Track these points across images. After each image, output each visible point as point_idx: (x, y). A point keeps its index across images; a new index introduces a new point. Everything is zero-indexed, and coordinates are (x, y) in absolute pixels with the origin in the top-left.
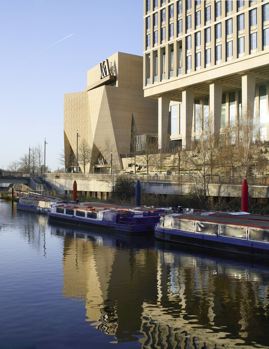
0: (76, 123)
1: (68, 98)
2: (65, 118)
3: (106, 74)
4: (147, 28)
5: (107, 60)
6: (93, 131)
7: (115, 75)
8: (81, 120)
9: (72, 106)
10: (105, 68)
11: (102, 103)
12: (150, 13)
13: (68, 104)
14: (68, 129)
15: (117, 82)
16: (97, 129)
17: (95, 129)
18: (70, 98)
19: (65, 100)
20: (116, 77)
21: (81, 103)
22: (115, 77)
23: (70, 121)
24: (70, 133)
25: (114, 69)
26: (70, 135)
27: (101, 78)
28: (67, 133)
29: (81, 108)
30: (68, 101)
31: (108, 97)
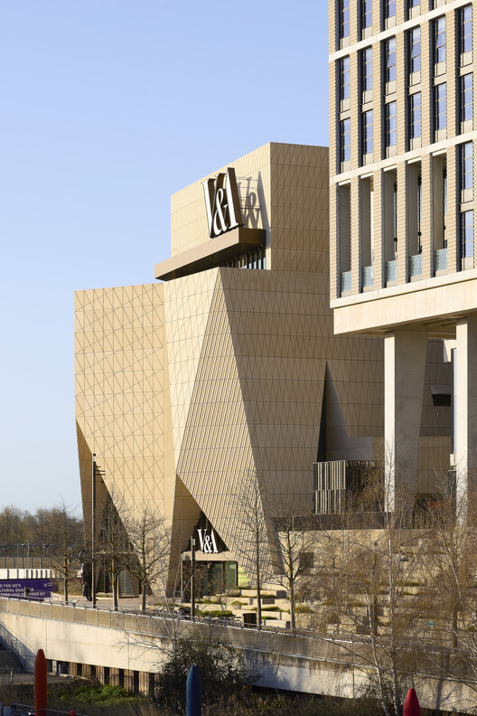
0: (119, 398)
1: (88, 308)
2: (81, 378)
3: (227, 221)
4: (340, 94)
5: (231, 171)
6: (175, 431)
7: (260, 226)
8: (137, 388)
9: (105, 336)
10: (225, 202)
11: (209, 334)
12: (351, 47)
13: (88, 329)
14: (90, 420)
15: (268, 252)
16: (190, 426)
17: (183, 424)
18: (98, 306)
19: (80, 314)
20: (263, 232)
21: (136, 324)
22: (262, 234)
23: (98, 391)
24: (98, 434)
25: (257, 205)
26: (100, 441)
27: (213, 235)
28: (86, 433)
29: (136, 345)
30: (91, 316)
31: (232, 311)
